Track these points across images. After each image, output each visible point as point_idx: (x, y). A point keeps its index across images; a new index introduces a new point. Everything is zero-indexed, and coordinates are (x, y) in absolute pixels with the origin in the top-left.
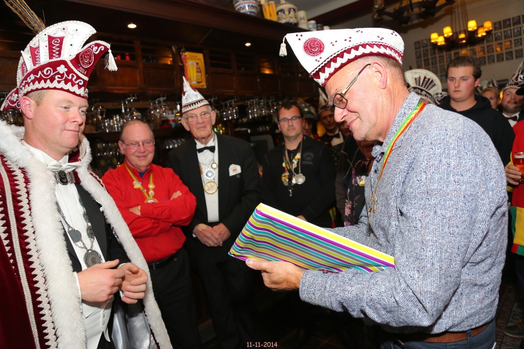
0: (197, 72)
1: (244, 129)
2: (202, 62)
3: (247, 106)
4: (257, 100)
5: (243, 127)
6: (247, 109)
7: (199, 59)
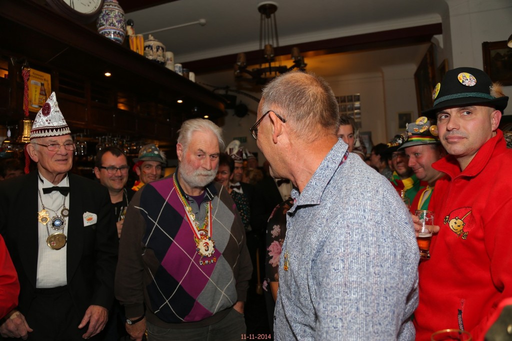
0: (41, 94)
1: (88, 168)
2: (48, 84)
3: (98, 143)
4: (110, 137)
5: (87, 167)
6: (97, 146)
7: (45, 80)
